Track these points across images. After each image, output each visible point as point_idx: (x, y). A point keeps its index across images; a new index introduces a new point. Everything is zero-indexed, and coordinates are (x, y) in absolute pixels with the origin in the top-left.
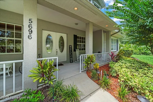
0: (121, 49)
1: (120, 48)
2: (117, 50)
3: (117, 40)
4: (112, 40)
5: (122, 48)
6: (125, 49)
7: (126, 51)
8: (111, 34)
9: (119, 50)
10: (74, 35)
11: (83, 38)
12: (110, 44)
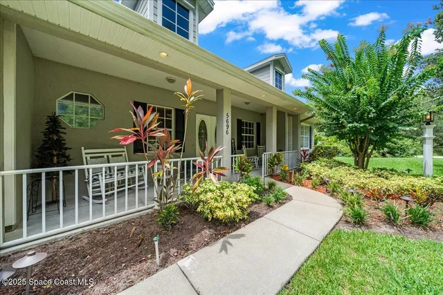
0: (318, 145)
1: (316, 144)
2: (310, 148)
3: (310, 128)
4: (302, 127)
5: (319, 143)
6: (323, 146)
7: (326, 148)
8: (302, 118)
9: (313, 148)
10: (238, 120)
11: (250, 124)
12: (300, 136)
